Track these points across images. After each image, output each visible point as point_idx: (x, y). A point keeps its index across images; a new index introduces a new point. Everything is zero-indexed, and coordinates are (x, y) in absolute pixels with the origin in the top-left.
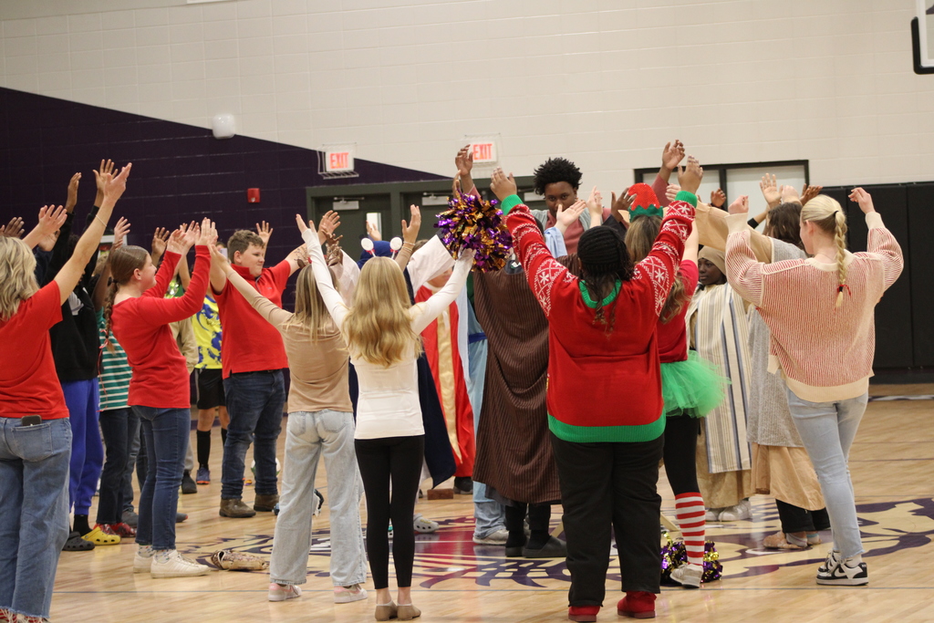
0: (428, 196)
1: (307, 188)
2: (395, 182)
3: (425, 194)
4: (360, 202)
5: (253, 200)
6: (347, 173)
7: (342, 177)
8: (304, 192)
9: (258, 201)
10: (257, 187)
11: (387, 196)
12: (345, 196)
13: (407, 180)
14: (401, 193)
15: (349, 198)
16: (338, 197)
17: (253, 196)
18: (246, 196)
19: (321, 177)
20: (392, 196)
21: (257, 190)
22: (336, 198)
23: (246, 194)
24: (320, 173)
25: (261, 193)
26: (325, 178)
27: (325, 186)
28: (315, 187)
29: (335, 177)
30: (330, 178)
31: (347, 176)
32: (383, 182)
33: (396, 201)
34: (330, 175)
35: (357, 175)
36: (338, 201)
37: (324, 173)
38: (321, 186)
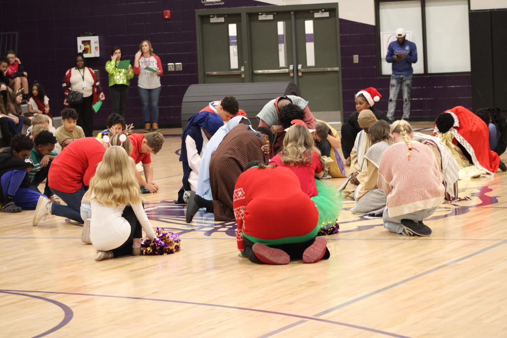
0: (262, 15)
1: (196, 10)
2: (244, 7)
3: (260, 13)
4: (225, 18)
5: (167, 17)
6: (217, 2)
7: (215, 4)
8: (194, 12)
9: (169, 17)
10: (168, 10)
11: (239, 15)
12: (217, 15)
13: (250, 6)
14: (247, 13)
15: (219, 16)
16: (213, 15)
17: (166, 15)
18: (163, 15)
19: (203, 4)
20: (242, 15)
21: (169, 11)
22: (211, 16)
23: (163, 13)
24: (202, 2)
25: (171, 13)
26: (205, 5)
27: (205, 9)
28: (200, 10)
29: (211, 4)
30: (208, 5)
31: (217, 4)
32: (237, 6)
33: (244, 17)
34: (208, 3)
35: (223, 3)
36: (213, 17)
37: (205, 2)
38: (204, 9)
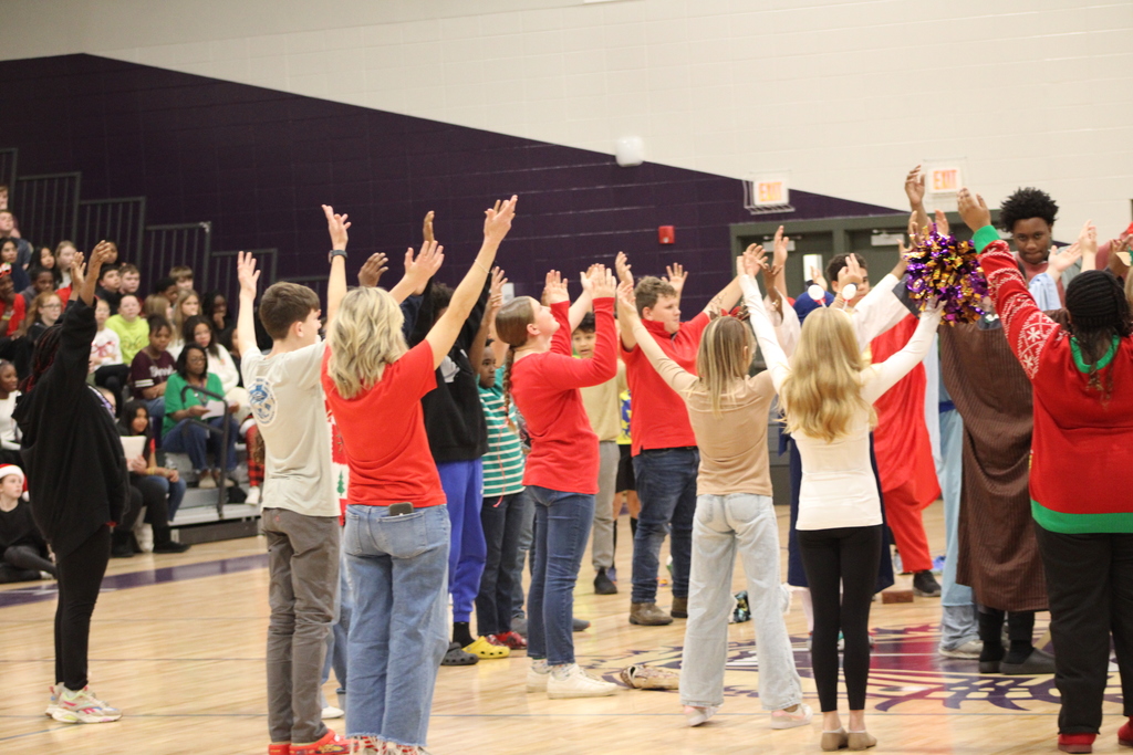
0: (878, 234)
1: (732, 225)
2: (839, 217)
3: (875, 231)
4: (797, 241)
5: (666, 240)
6: (779, 207)
7: (774, 211)
8: (727, 230)
9: (672, 241)
10: (669, 224)
11: (828, 235)
13: (853, 214)
14: (846, 231)
17: (665, 236)
18: (657, 236)
19: (747, 212)
20: (835, 234)
21: (670, 227)
22: (767, 238)
23: (657, 233)
24: (746, 207)
25: (676, 232)
26: (753, 213)
27: (753, 223)
28: (741, 224)
29: (766, 212)
30: (759, 213)
31: (780, 211)
32: (822, 216)
33: (839, 240)
34: (759, 209)
35: (792, 210)
37: (752, 207)
38: (749, 223)
